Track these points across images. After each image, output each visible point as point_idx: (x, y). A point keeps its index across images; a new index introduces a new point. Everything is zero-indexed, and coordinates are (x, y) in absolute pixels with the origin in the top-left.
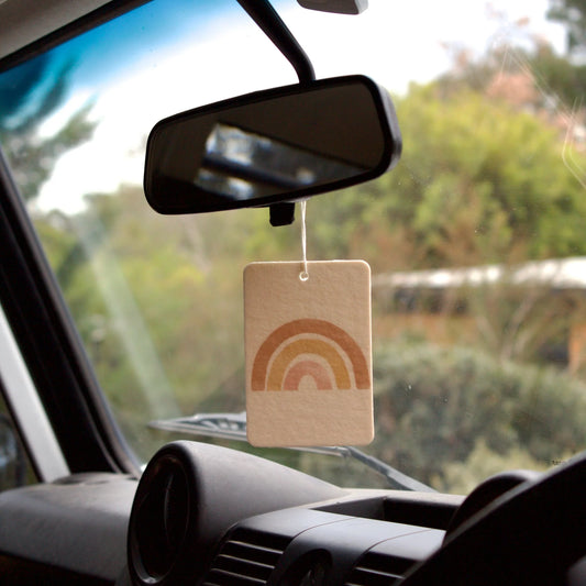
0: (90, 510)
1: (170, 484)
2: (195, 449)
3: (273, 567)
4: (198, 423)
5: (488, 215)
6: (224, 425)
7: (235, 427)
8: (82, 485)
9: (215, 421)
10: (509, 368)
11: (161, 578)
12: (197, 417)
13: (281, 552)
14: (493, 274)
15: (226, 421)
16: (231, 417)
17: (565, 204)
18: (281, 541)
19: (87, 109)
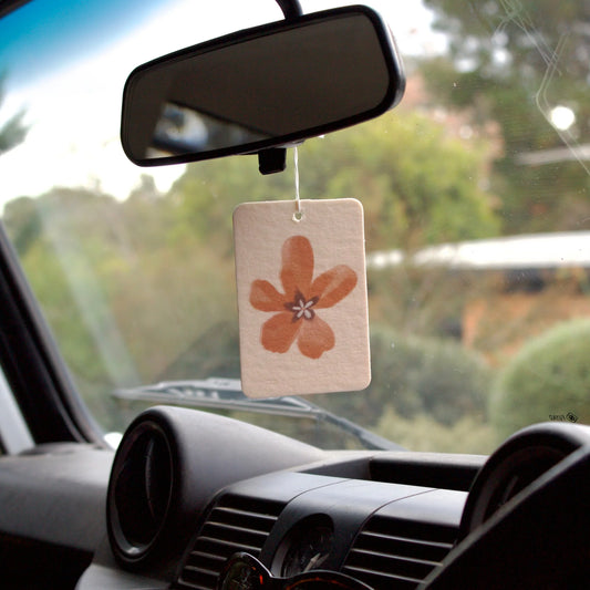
0: (62, 481)
1: (151, 450)
2: (176, 414)
3: (267, 534)
4: (164, 391)
5: (387, 204)
6: (189, 393)
7: (200, 394)
8: (48, 456)
9: (181, 389)
10: (413, 342)
11: (145, 548)
12: (162, 385)
13: (276, 518)
14: (395, 257)
15: (192, 388)
16: (198, 384)
17: (454, 194)
18: (275, 507)
19: (22, 114)
